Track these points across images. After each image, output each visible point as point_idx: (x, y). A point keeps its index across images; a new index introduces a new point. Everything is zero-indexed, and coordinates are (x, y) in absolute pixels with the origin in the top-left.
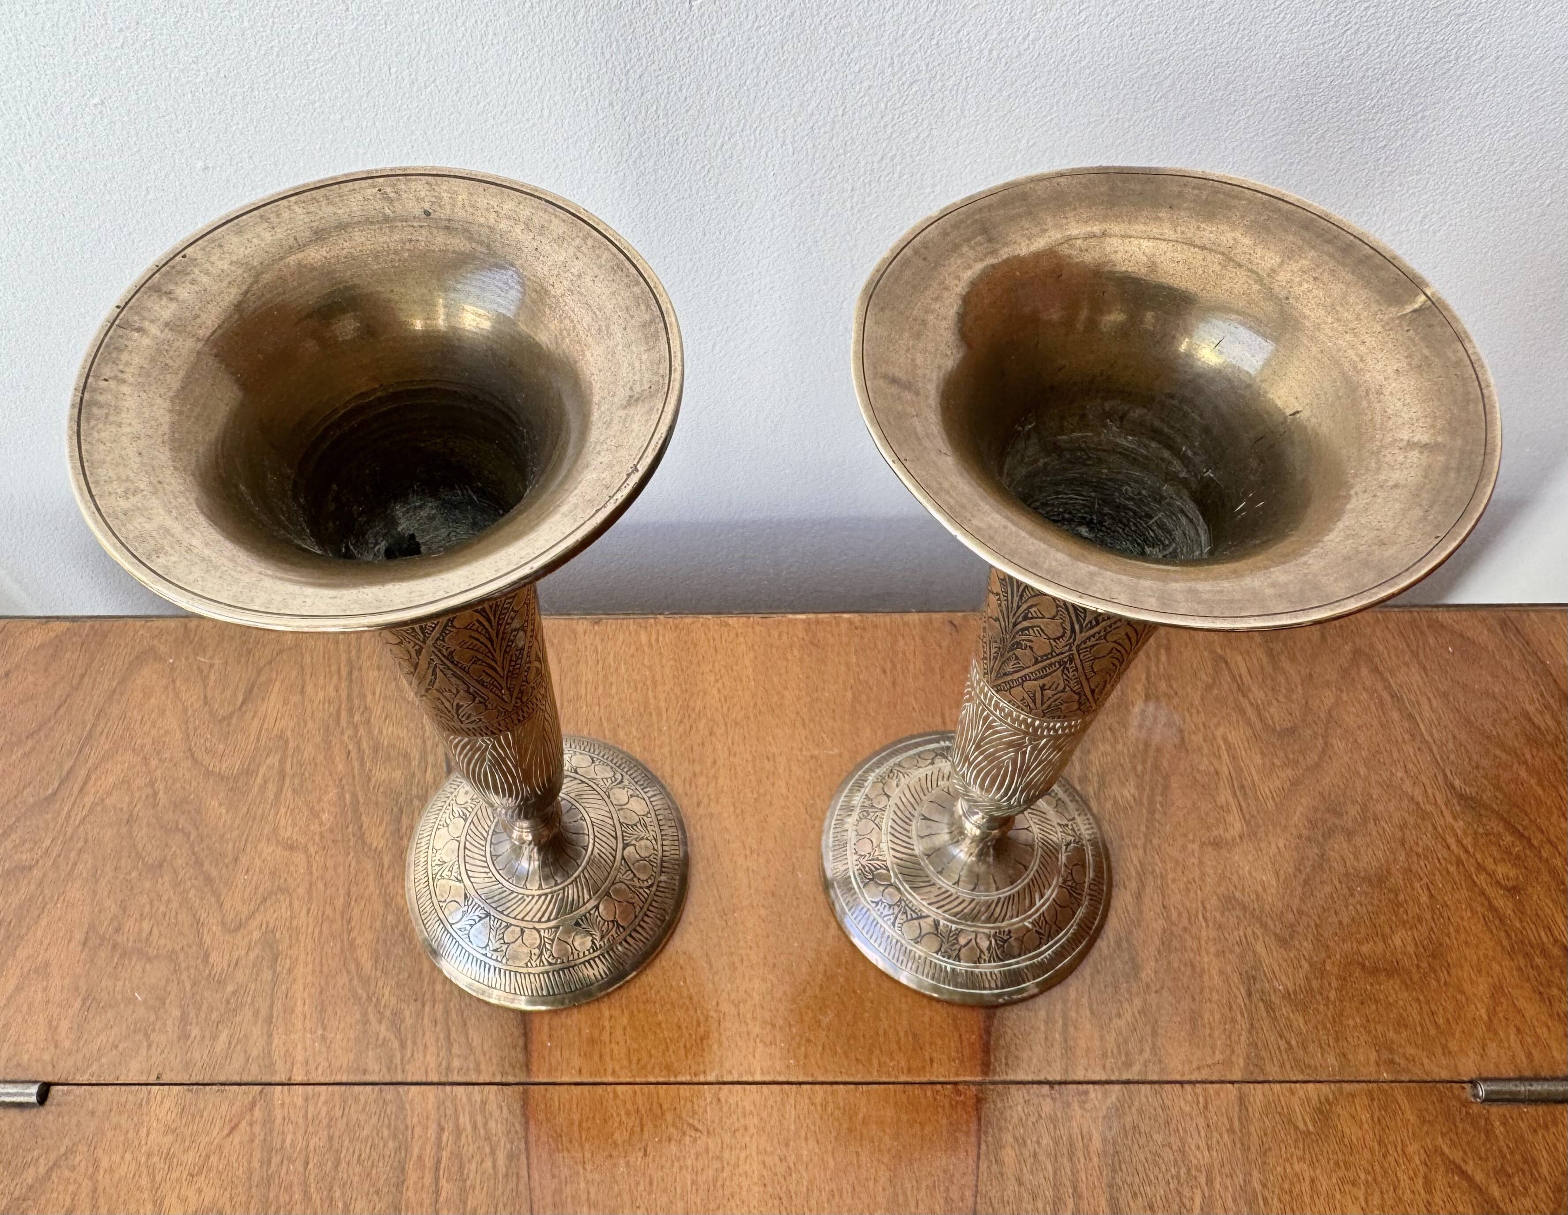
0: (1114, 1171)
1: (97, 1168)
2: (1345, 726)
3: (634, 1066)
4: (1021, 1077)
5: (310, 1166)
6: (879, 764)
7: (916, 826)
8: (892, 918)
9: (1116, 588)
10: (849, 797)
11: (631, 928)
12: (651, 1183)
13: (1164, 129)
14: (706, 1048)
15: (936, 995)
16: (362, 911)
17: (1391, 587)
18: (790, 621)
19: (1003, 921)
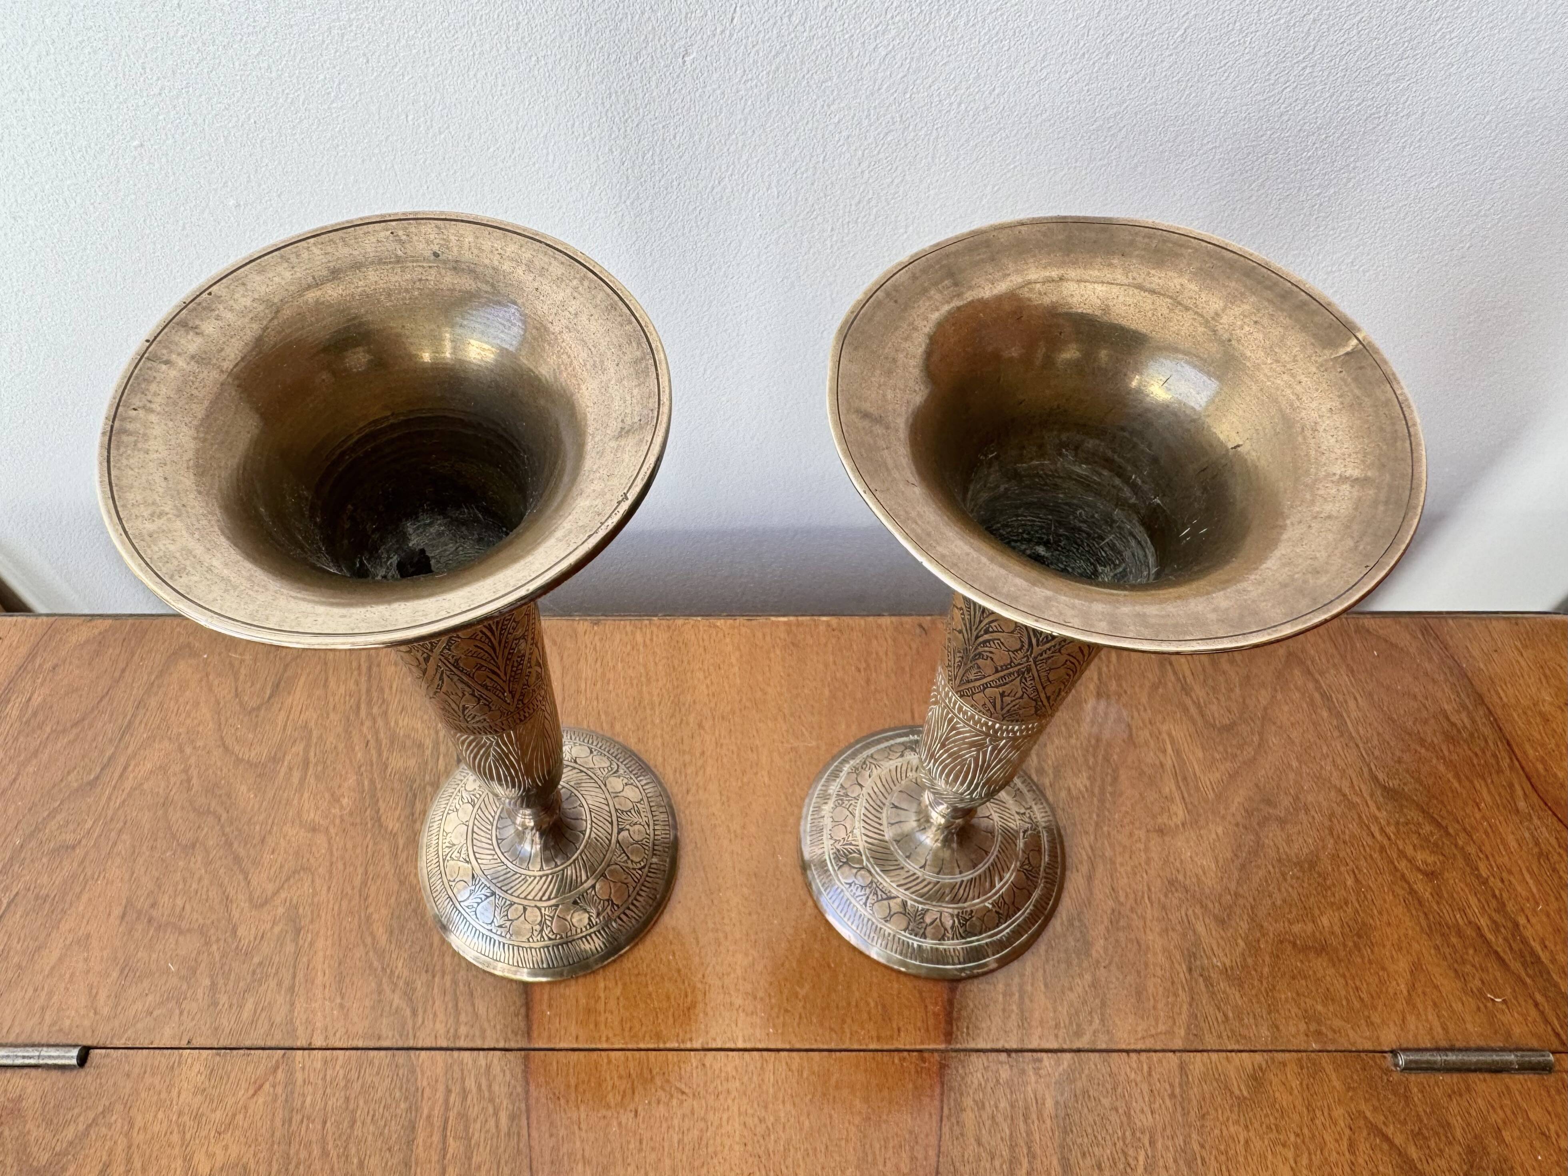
0: (1065, 1132)
1: (131, 1125)
2: (1279, 723)
3: (626, 1034)
4: (981, 1045)
5: (328, 1124)
6: (853, 756)
7: (886, 814)
8: (864, 898)
9: (1069, 612)
10: (826, 786)
11: (625, 906)
12: (641, 1142)
13: (1118, 177)
14: (693, 1017)
15: (903, 969)
16: (378, 889)
17: (1324, 613)
18: (773, 622)
19: (966, 901)
